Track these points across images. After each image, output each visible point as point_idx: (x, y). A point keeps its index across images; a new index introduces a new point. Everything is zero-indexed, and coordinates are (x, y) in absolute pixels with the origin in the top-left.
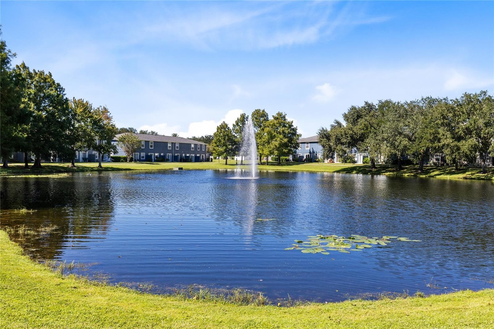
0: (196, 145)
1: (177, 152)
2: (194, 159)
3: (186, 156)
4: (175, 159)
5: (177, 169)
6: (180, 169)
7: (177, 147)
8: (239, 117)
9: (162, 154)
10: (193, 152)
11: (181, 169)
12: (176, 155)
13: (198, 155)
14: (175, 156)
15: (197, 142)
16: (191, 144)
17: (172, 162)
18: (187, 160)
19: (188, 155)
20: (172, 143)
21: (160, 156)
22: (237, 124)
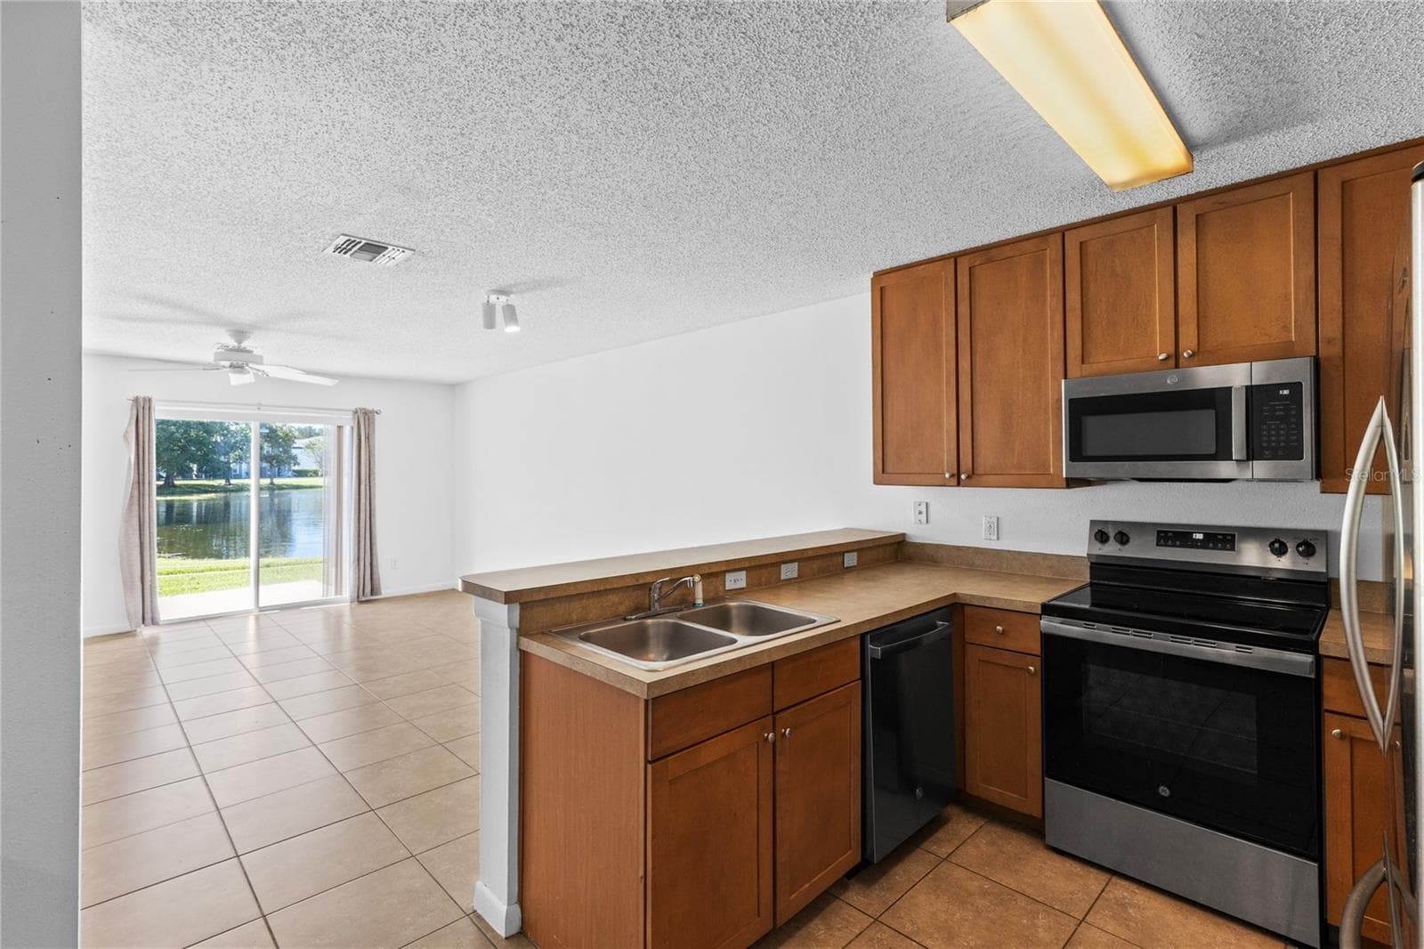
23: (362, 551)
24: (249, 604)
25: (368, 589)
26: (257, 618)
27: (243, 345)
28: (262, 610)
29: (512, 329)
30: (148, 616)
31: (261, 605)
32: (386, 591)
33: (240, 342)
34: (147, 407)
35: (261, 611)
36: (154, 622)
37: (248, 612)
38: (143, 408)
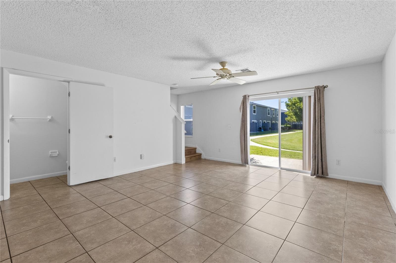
33: (224, 66)
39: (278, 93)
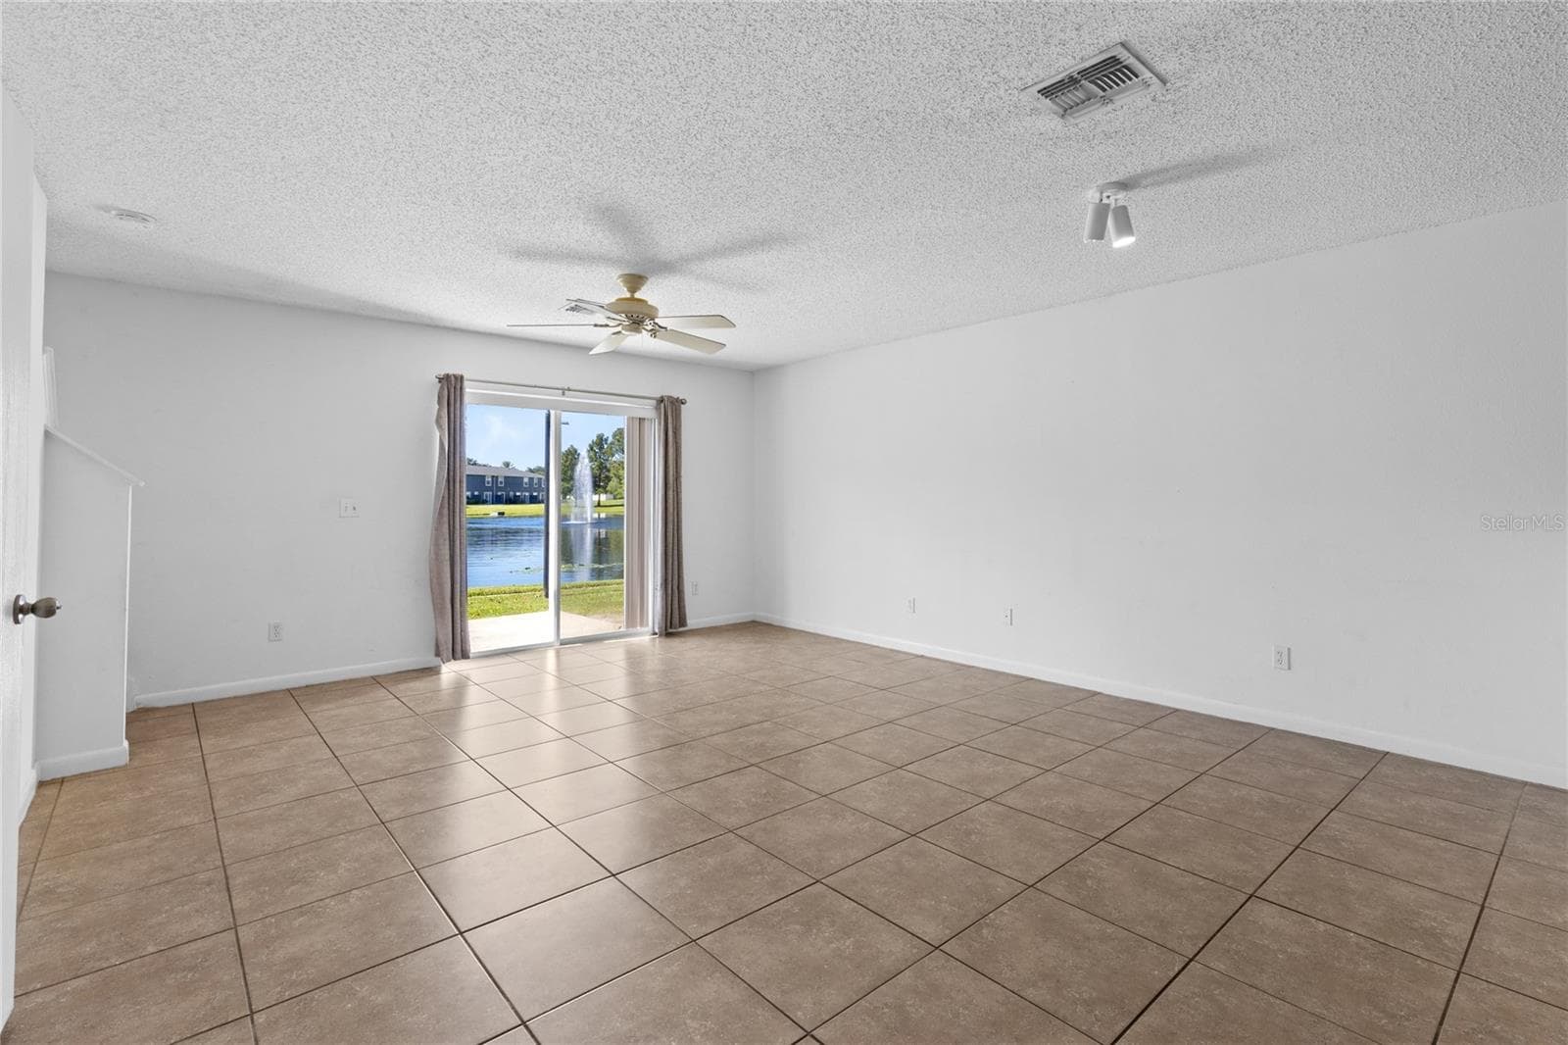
0: (531, 479)
1: (500, 489)
2: (528, 500)
3: (515, 496)
4: (498, 500)
5: (496, 514)
6: (499, 514)
7: (501, 483)
8: (595, 439)
9: (476, 493)
10: (526, 490)
11: (501, 514)
12: (499, 494)
13: (535, 494)
14: (497, 496)
15: (532, 475)
16: (522, 478)
17: (493, 503)
18: (515, 501)
19: (518, 494)
20: (493, 477)
21: (473, 495)
22: (592, 449)
23: (670, 572)
24: (549, 636)
25: (676, 620)
26: (558, 653)
27: (637, 295)
28: (563, 643)
29: (1125, 242)
30: (458, 648)
31: (562, 637)
32: (692, 622)
33: (633, 290)
34: (458, 387)
35: (561, 644)
36: (465, 655)
37: (548, 646)
38: (455, 388)
39: (563, 394)
